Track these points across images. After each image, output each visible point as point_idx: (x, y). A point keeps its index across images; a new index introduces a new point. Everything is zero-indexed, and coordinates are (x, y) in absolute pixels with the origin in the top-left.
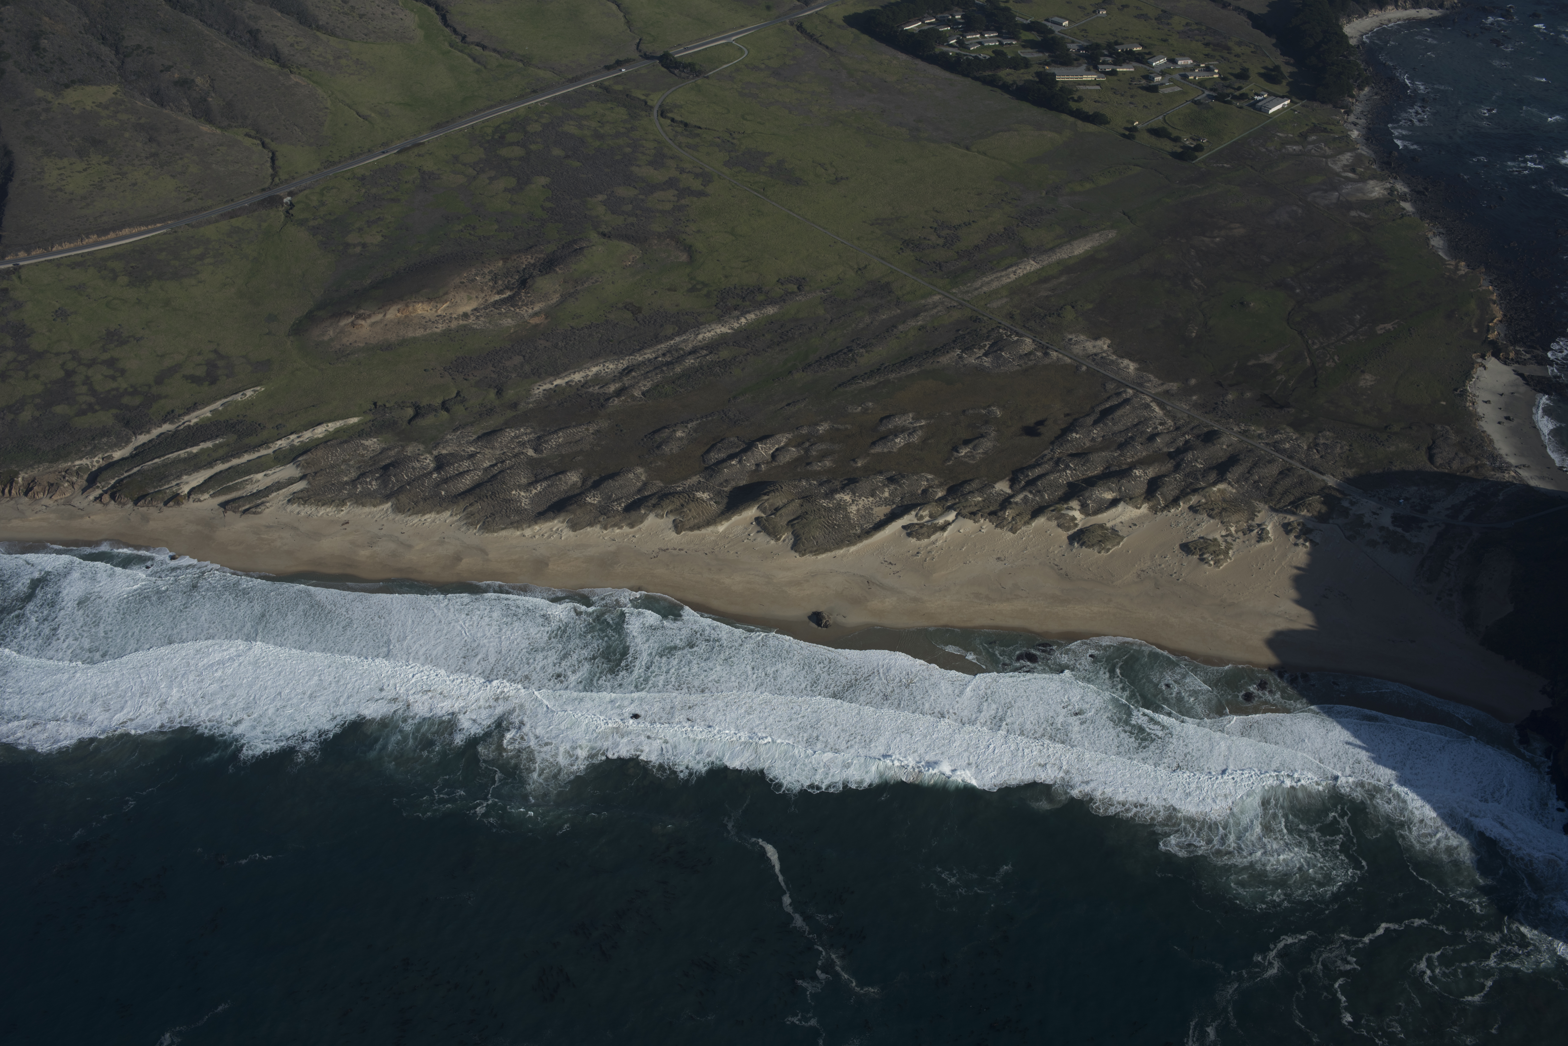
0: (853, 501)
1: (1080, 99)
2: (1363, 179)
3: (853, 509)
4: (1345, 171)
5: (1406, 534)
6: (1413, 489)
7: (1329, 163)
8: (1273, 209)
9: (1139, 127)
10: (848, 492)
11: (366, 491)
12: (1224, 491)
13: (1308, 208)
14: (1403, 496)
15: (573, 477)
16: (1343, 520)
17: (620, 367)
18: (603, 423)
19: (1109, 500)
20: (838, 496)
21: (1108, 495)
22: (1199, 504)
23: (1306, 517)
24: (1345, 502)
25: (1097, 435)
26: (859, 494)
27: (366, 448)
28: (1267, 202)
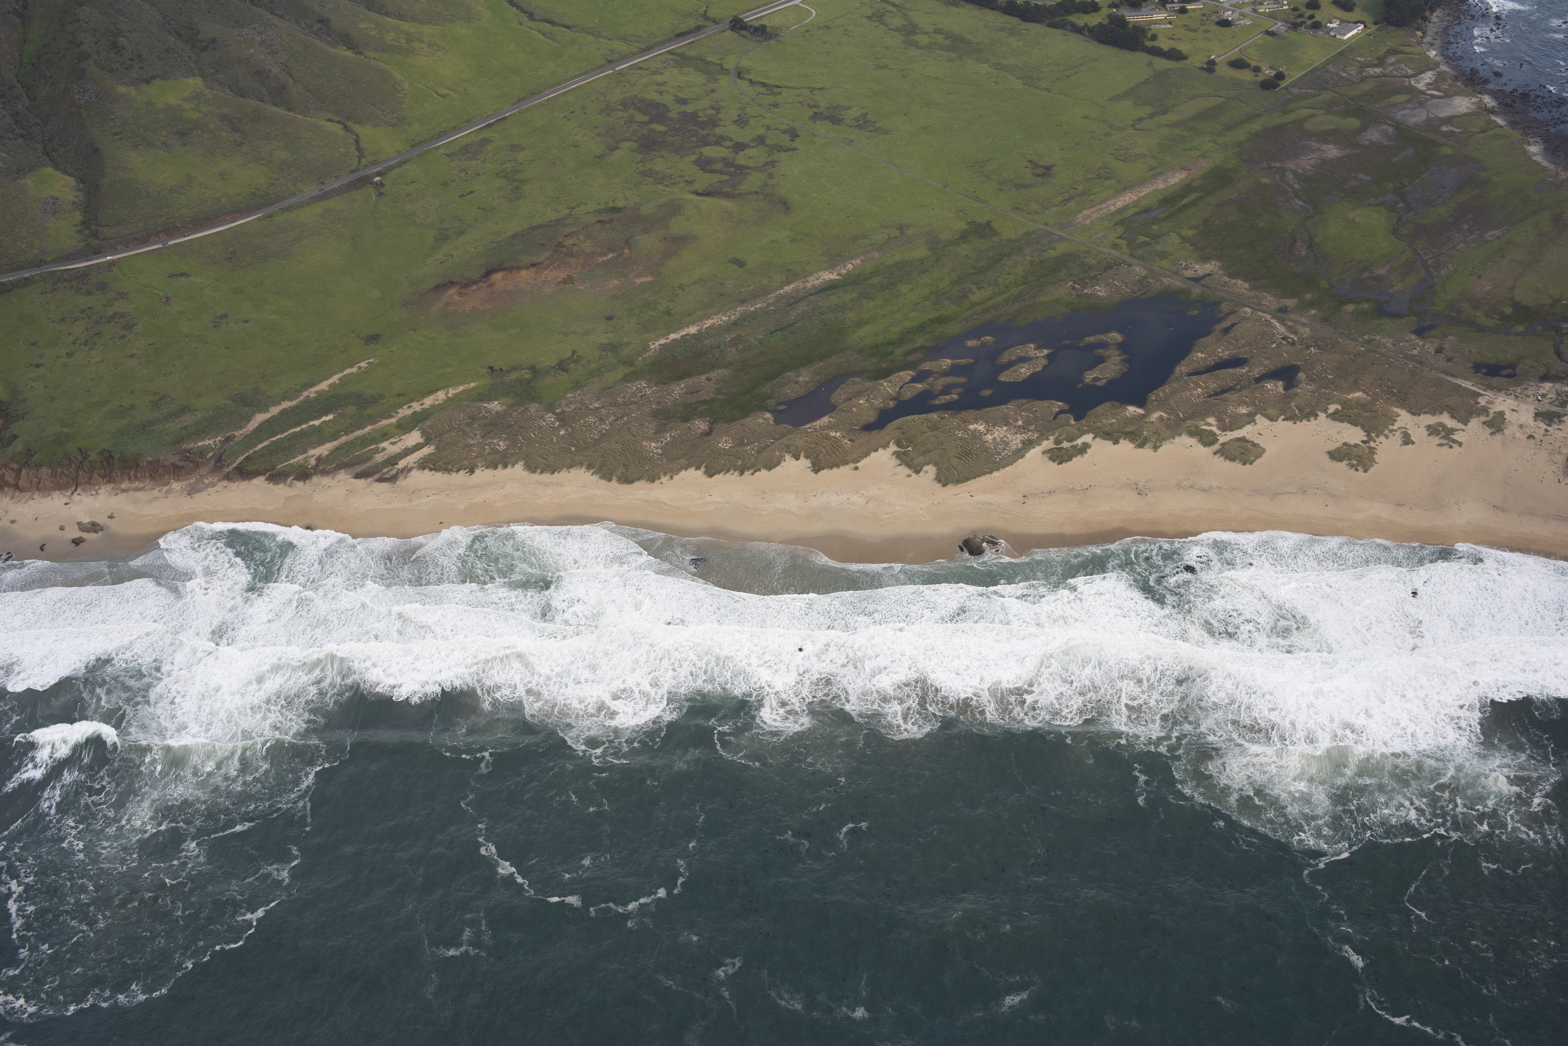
0: (987, 431)
1: (1154, 37)
2: (1448, 95)
3: (989, 437)
4: (1429, 89)
5: (1549, 428)
6: (1548, 385)
7: (1413, 83)
8: (1362, 129)
9: (1217, 60)
10: (981, 422)
11: (494, 451)
12: (1359, 399)
13: (1398, 126)
14: (1540, 392)
15: (701, 425)
16: (1483, 418)
17: (733, 318)
18: (723, 372)
19: (1244, 415)
20: (971, 427)
21: (1244, 410)
22: (1336, 412)
23: (1446, 420)
24: (1482, 401)
25: (1223, 352)
26: (992, 423)
27: (488, 411)
28: (1354, 123)
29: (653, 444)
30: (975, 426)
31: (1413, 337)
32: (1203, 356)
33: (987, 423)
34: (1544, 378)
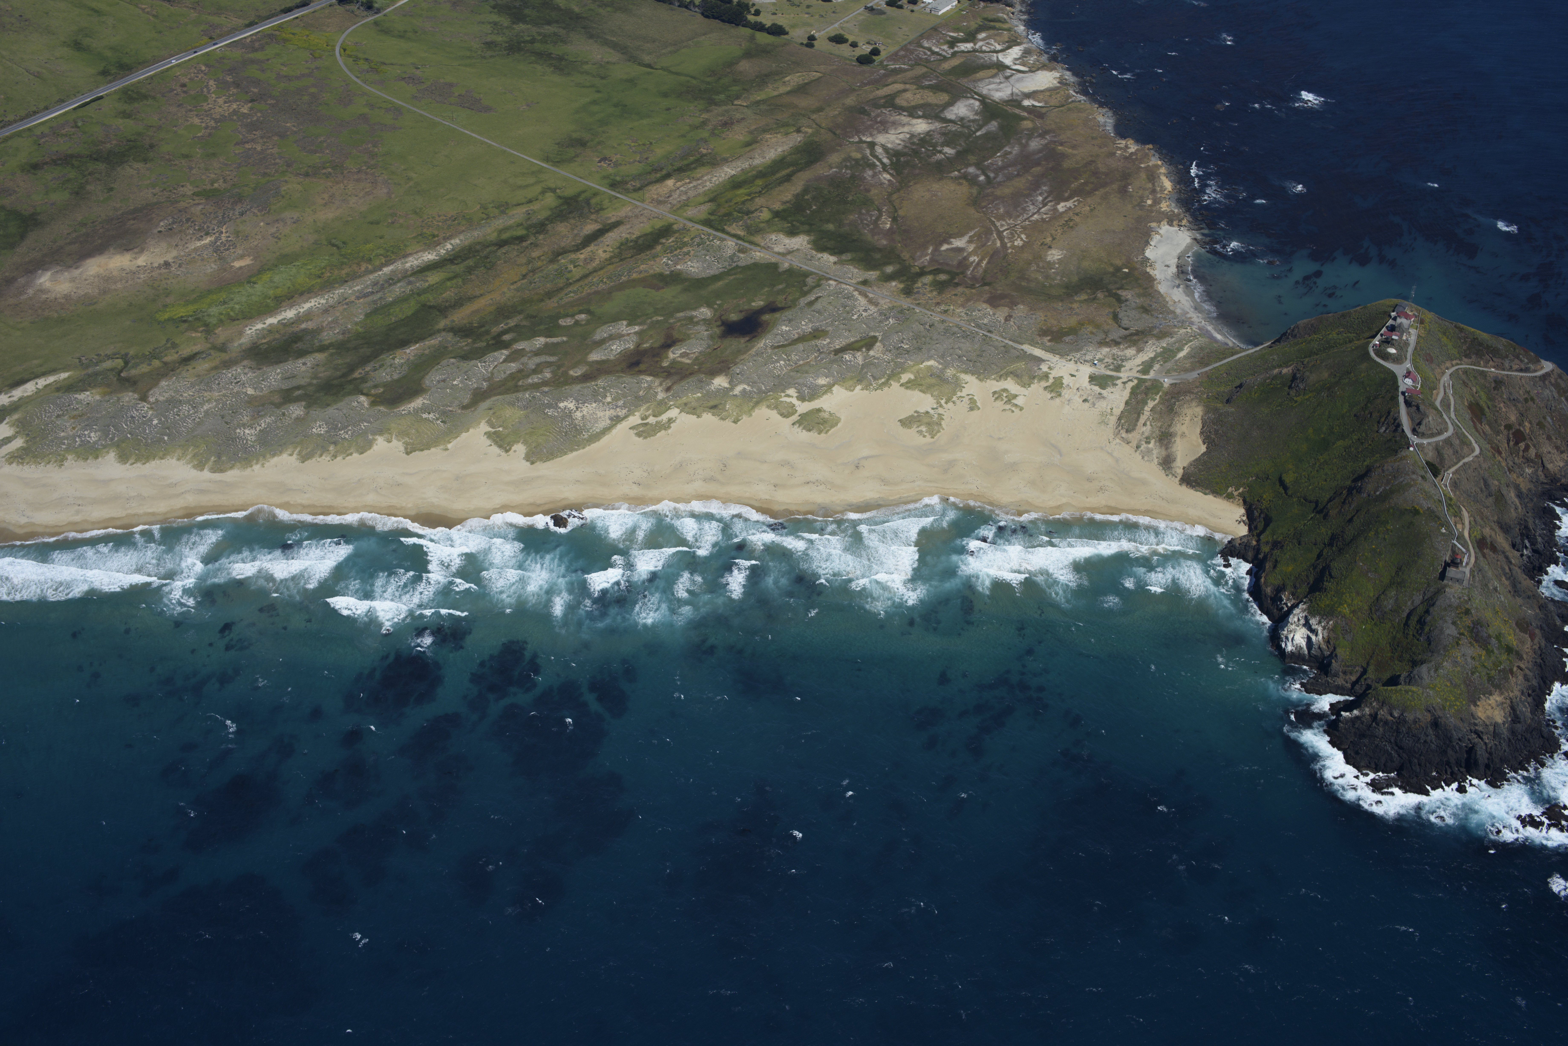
0: (577, 408)
1: (757, 13)
2: (1033, 70)
3: (578, 414)
4: (1016, 64)
5: (1103, 392)
6: (1105, 350)
7: (1000, 59)
8: (951, 104)
9: (817, 35)
10: (571, 399)
11: (84, 443)
12: (930, 368)
13: (984, 100)
14: (1097, 357)
15: (296, 410)
16: (1044, 384)
17: (331, 301)
18: (320, 357)
19: (824, 386)
20: (561, 405)
21: (822, 381)
22: (909, 381)
23: (1010, 385)
24: (1044, 368)
25: (806, 326)
26: (581, 400)
27: (80, 402)
28: (944, 97)
29: (247, 431)
30: (565, 403)
31: (985, 306)
32: (787, 329)
33: (577, 401)
34: (1102, 343)
